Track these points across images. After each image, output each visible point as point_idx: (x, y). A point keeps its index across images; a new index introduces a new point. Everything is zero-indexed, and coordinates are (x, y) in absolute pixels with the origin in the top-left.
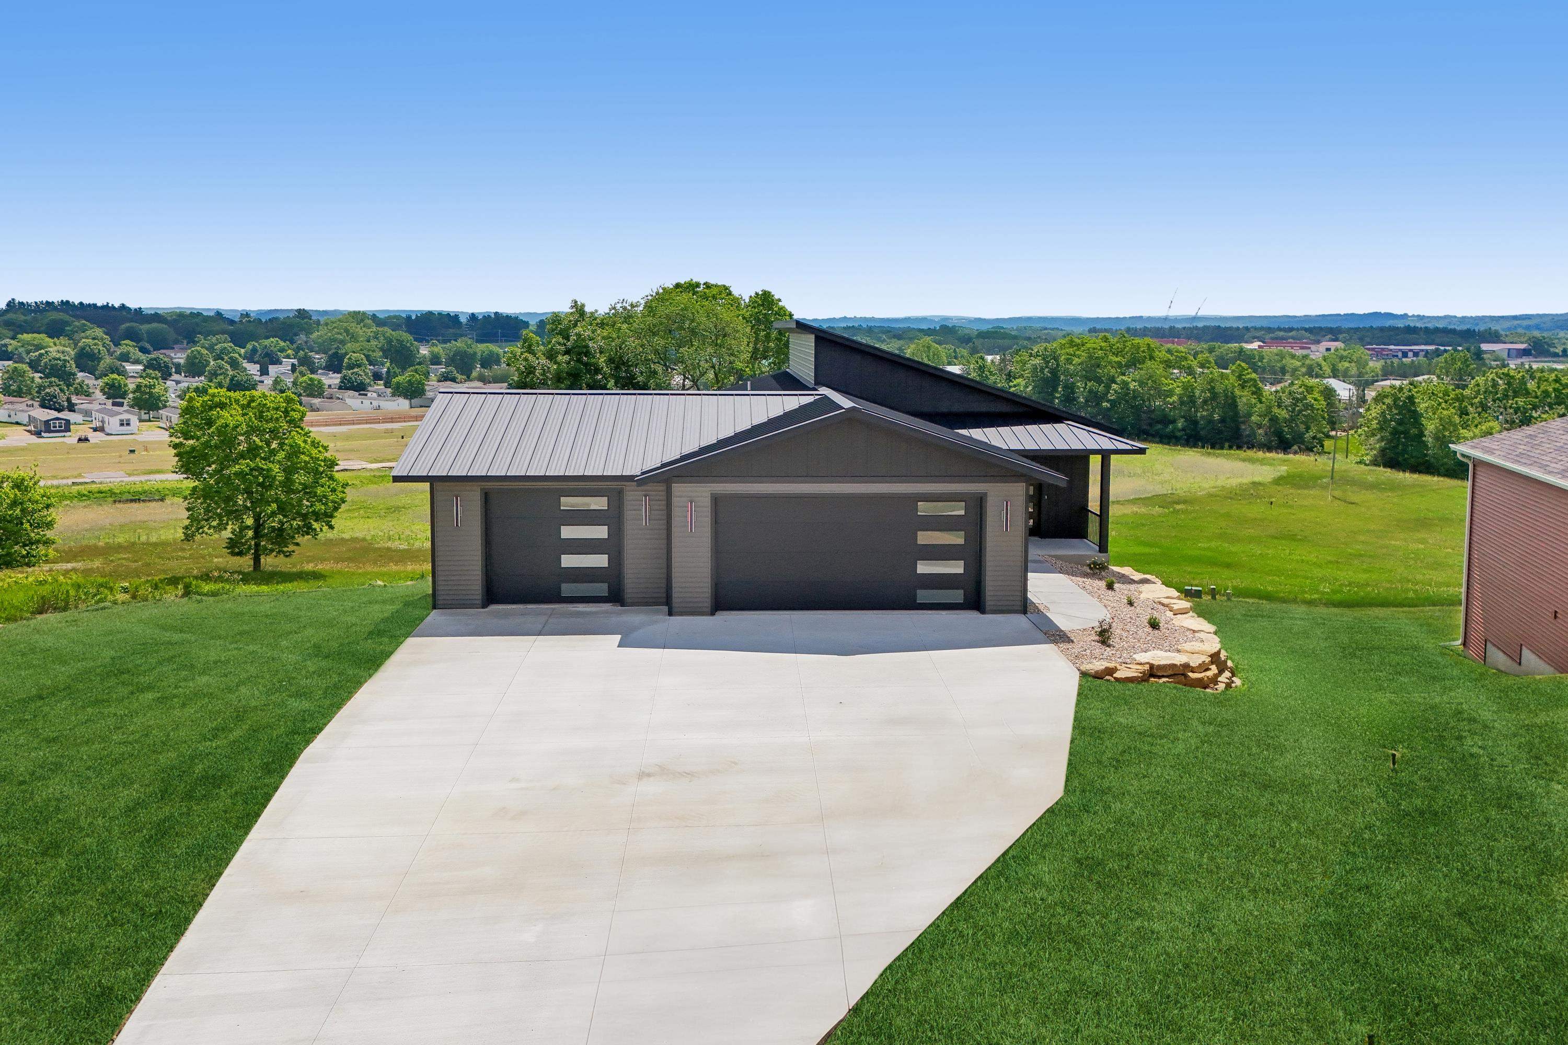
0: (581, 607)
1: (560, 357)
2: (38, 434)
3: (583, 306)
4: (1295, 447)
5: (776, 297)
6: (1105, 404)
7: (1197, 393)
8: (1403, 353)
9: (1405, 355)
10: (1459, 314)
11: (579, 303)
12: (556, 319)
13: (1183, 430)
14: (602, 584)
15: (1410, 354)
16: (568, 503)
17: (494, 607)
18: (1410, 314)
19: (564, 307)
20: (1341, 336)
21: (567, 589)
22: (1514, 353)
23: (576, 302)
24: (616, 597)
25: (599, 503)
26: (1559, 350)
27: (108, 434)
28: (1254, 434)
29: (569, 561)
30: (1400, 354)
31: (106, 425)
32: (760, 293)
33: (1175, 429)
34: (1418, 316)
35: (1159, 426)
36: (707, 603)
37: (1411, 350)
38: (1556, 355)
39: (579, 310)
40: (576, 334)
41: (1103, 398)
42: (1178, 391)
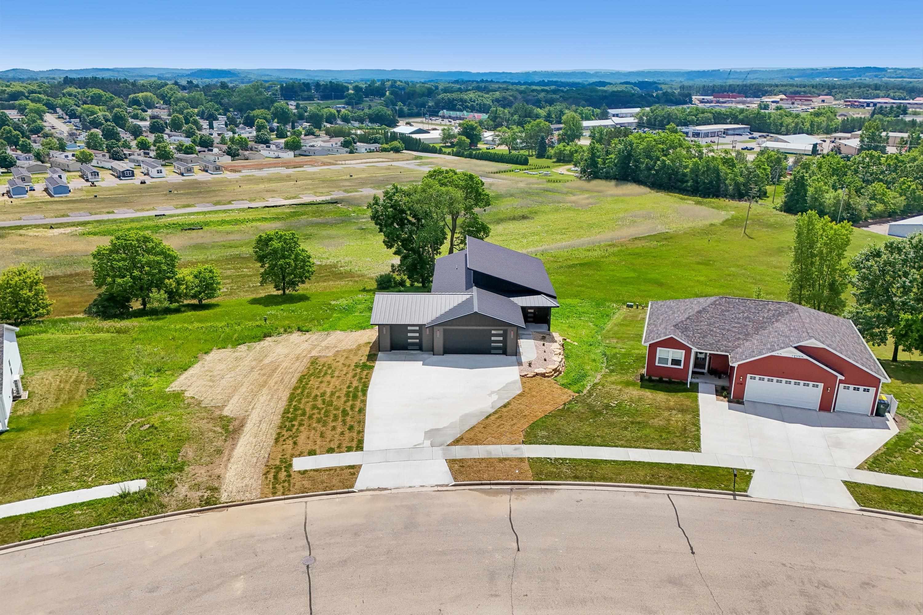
0: (413, 352)
2: (119, 177)
4: (746, 198)
6: (653, 172)
7: (700, 167)
8: (867, 104)
13: (691, 186)
14: (417, 346)
15: (871, 105)
16: (409, 328)
17: (392, 351)
21: (410, 347)
24: (421, 349)
25: (417, 329)
27: (152, 178)
28: (727, 190)
29: (410, 341)
30: (865, 105)
31: (150, 172)
33: (687, 185)
35: (679, 183)
36: (442, 351)
41: (652, 168)
42: (691, 166)
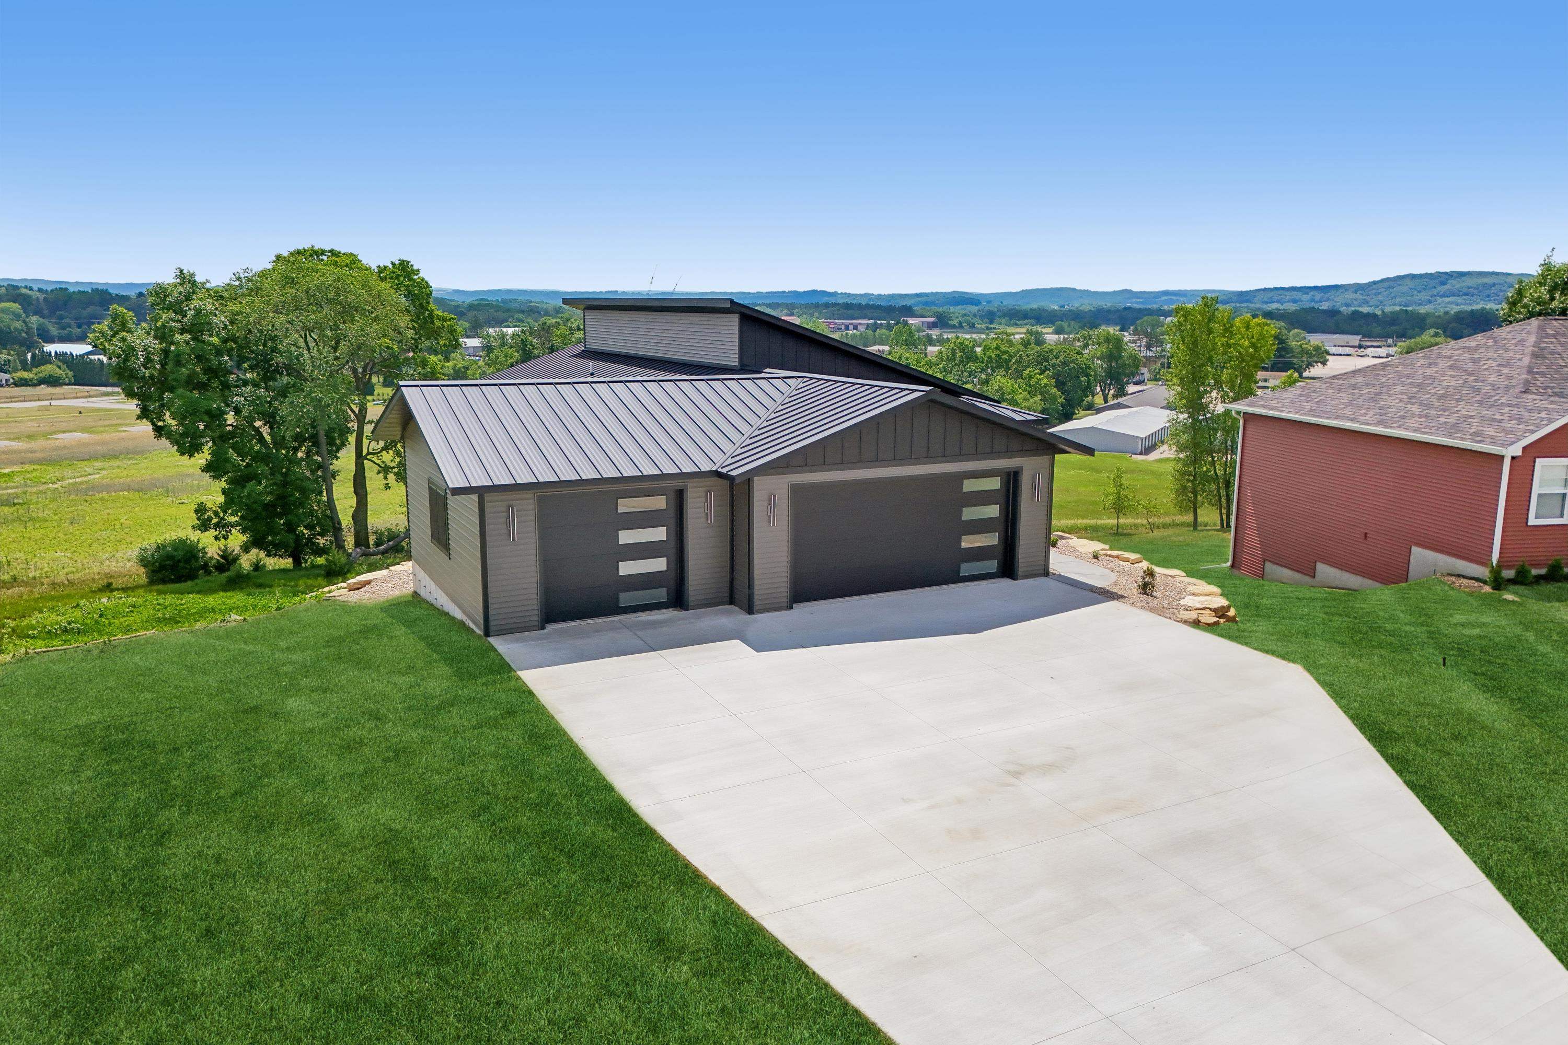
0: (644, 616)
1: (178, 337)
3: (193, 275)
5: (415, 268)
8: (846, 326)
9: (847, 328)
10: (876, 292)
11: (185, 272)
12: (160, 292)
14: (660, 590)
15: (851, 327)
16: (625, 506)
17: (550, 627)
18: (839, 292)
19: (168, 278)
20: (795, 311)
21: (626, 599)
22: (926, 325)
23: (181, 271)
24: (678, 600)
25: (659, 503)
26: (955, 322)
29: (627, 568)
30: (843, 327)
32: (397, 262)
34: (846, 293)
36: (786, 598)
37: (851, 324)
38: (954, 327)
39: (185, 278)
40: (195, 309)
